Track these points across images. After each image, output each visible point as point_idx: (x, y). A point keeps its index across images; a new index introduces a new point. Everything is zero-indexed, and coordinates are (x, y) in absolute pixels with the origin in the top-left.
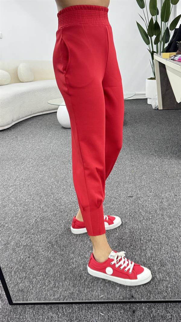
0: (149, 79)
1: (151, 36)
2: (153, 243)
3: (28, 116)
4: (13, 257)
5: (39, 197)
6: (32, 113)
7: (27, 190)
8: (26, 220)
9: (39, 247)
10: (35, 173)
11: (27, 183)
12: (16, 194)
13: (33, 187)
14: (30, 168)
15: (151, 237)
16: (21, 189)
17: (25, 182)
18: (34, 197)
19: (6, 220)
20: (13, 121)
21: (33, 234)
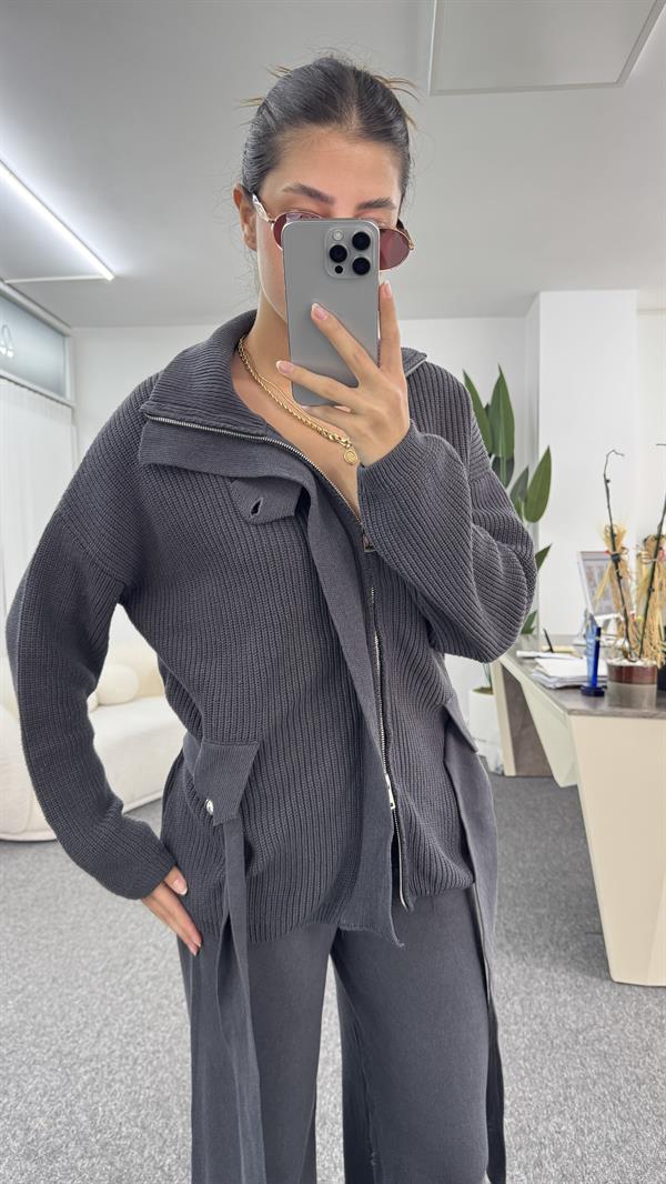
0: (476, 691)
5: (163, 1117)
11: (133, 1051)
12: (96, 1098)
13: (149, 1068)
18: (146, 1116)
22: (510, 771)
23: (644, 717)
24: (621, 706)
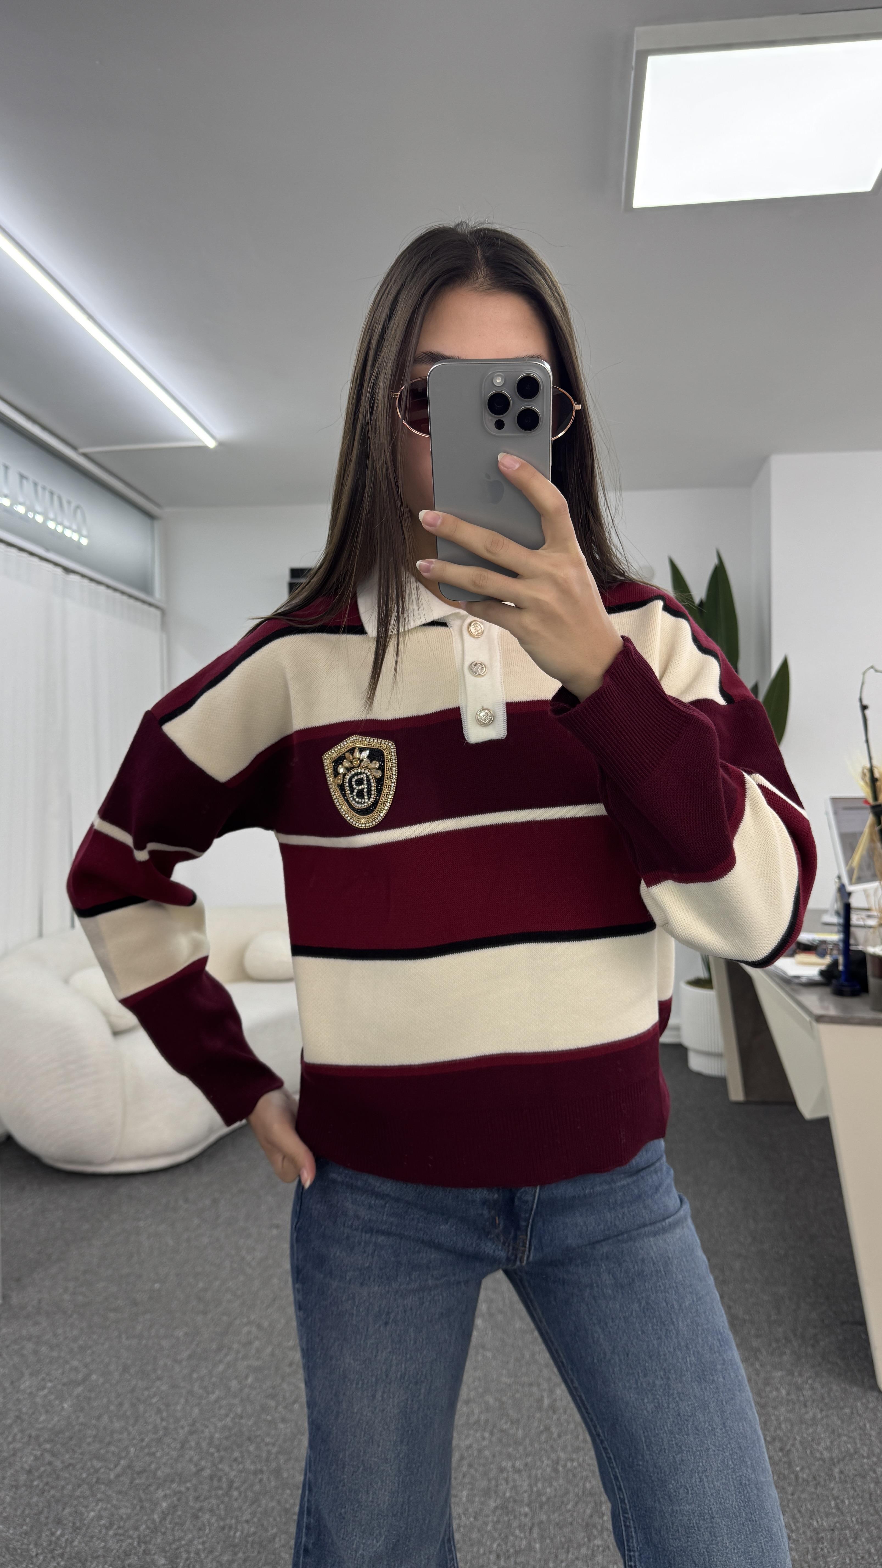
0: (689, 983)
7: (223, 1513)
14: (247, 1377)
16: (198, 1505)
17: (222, 1459)
22: (737, 1093)
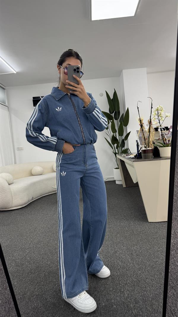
0: (115, 169)
1: (114, 144)
2: (128, 286)
3: (39, 197)
4: (29, 305)
6: (42, 194)
8: (38, 274)
9: (47, 295)
10: (43, 238)
11: (38, 246)
12: (31, 255)
13: (43, 248)
15: (127, 281)
19: (23, 275)
20: (29, 201)
21: (43, 285)
22: (124, 186)
23: (150, 160)
24: (145, 159)
